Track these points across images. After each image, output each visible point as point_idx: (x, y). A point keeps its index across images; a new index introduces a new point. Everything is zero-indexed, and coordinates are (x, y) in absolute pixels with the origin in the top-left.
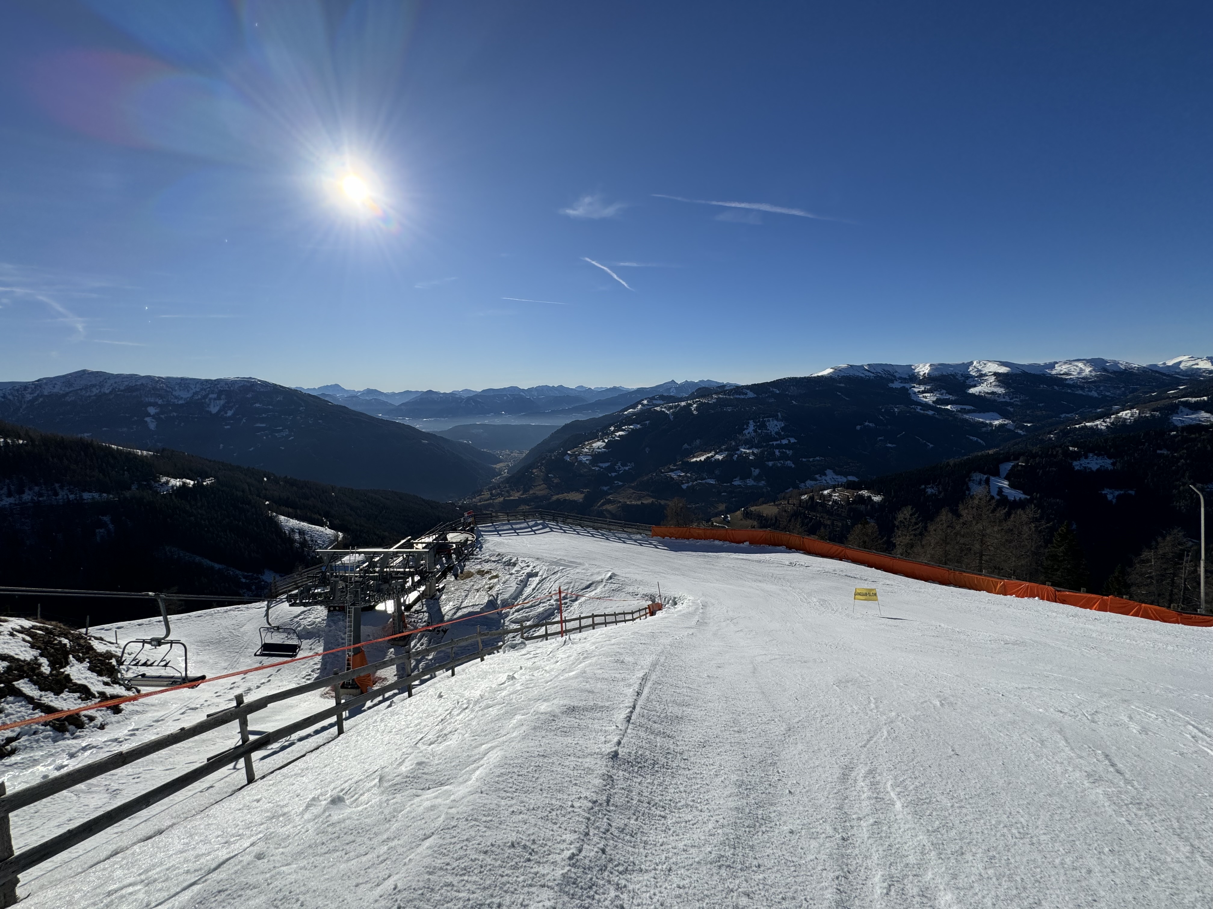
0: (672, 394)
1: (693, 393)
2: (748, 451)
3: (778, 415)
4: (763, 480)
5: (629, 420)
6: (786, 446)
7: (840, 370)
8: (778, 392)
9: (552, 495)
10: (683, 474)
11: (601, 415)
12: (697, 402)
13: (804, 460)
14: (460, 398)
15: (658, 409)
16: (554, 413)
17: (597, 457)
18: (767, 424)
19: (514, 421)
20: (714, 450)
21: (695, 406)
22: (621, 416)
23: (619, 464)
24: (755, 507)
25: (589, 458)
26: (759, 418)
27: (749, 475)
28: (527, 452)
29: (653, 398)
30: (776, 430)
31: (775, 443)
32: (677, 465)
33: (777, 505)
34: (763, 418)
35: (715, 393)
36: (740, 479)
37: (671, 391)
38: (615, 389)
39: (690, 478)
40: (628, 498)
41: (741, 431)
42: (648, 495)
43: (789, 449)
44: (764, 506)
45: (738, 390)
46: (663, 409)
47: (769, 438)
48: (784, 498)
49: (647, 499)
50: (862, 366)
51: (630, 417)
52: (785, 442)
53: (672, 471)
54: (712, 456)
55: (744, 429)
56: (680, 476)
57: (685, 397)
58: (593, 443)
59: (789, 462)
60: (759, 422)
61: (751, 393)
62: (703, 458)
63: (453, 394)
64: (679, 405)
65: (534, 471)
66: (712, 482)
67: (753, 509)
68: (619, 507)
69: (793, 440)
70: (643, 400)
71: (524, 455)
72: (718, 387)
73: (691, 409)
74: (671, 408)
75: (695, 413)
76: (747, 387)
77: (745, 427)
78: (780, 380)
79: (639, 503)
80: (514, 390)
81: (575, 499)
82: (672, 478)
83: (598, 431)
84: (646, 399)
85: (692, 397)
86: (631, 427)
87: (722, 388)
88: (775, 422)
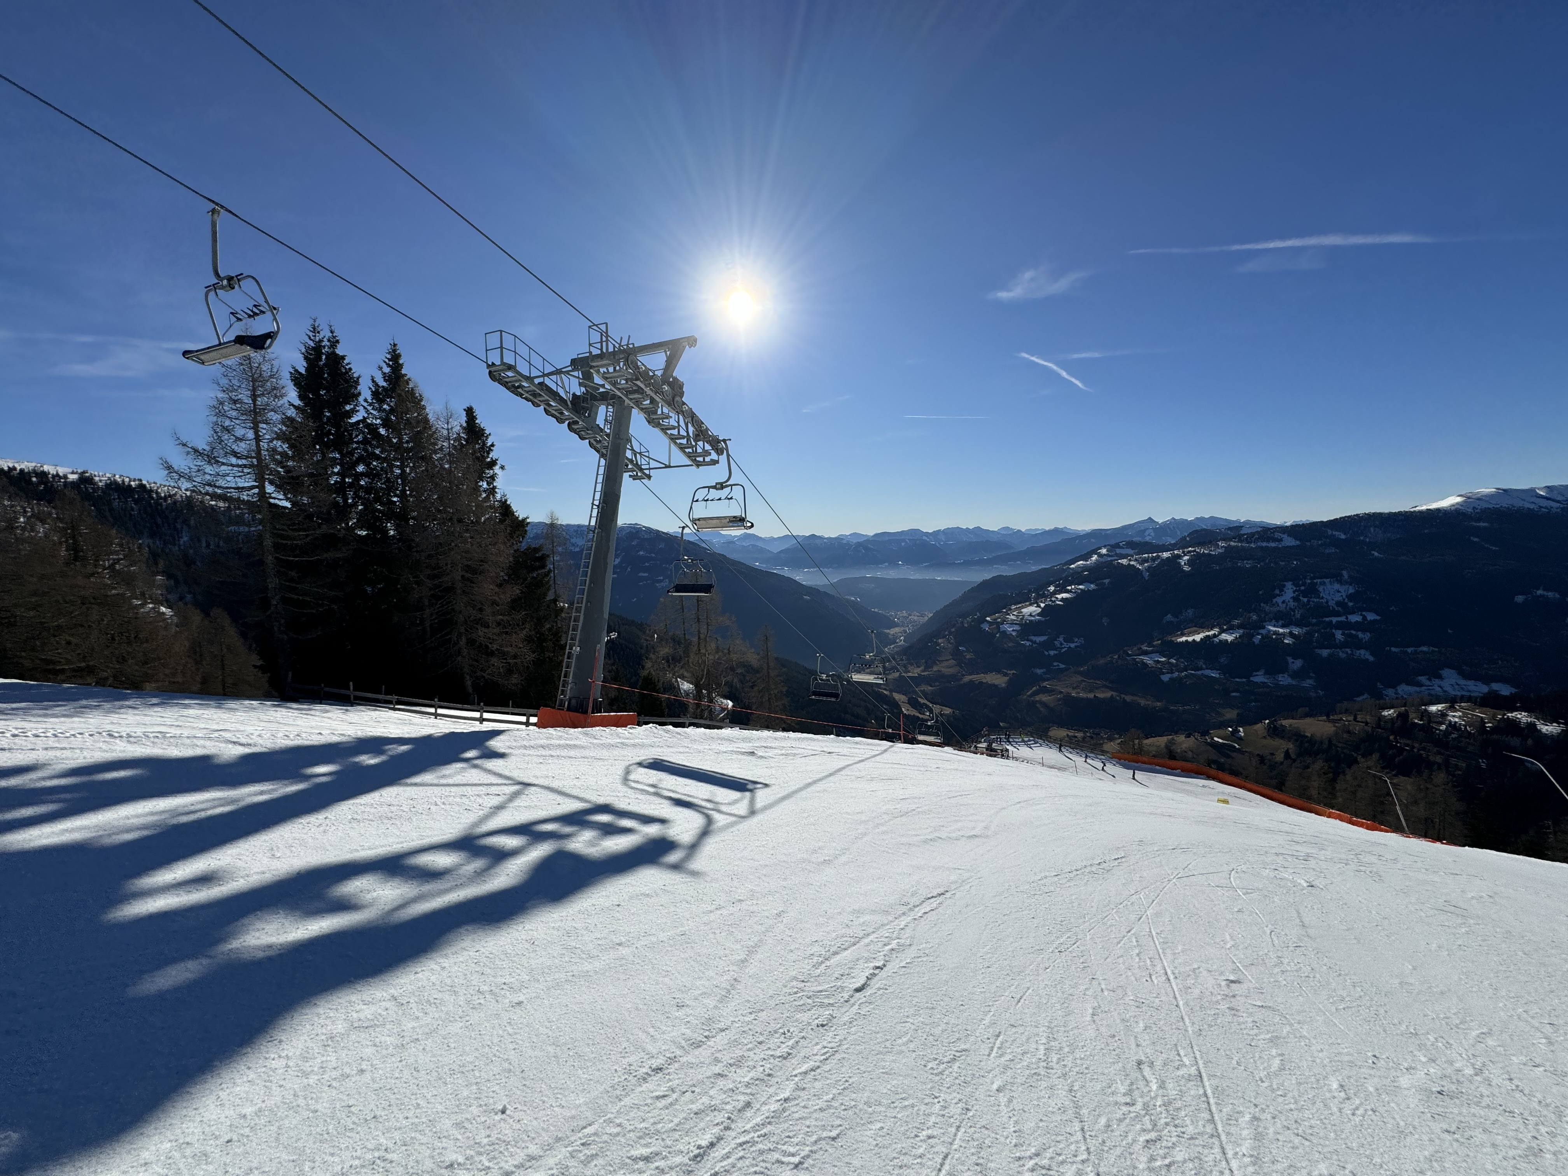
0: (1148, 539)
1: (1184, 538)
2: (1281, 630)
3: (1342, 575)
4: (1310, 678)
5: (1077, 577)
6: (1357, 626)
7: (1479, 499)
8: (1343, 537)
9: (963, 675)
10: (1163, 659)
11: (1034, 568)
12: (1189, 552)
13: (1393, 649)
14: (848, 544)
15: (1124, 562)
16: (968, 564)
17: (1028, 628)
18: (1321, 589)
19: (914, 574)
20: (1219, 625)
21: (1186, 558)
22: (1064, 571)
23: (1061, 639)
24: (1291, 721)
25: (1017, 628)
26: (1305, 578)
27: (1283, 669)
28: (931, 615)
29: (1117, 546)
30: (1338, 598)
31: (1334, 620)
32: (1154, 646)
33: (1334, 721)
34: (1312, 579)
35: (1224, 540)
36: (1265, 674)
37: (1147, 533)
38: (1056, 531)
39: (1176, 665)
40: (1074, 688)
41: (1270, 598)
42: (1107, 687)
43: (1364, 631)
44: (1308, 720)
45: (1267, 532)
46: (1132, 563)
47: (1324, 611)
48: (1347, 711)
49: (1103, 692)
50: (1533, 490)
51: (1078, 573)
52: (1355, 618)
53: (1146, 653)
54: (1215, 636)
55: (1275, 596)
56: (1158, 662)
57: (1170, 544)
58: (1023, 607)
59: (1362, 652)
60: (1304, 584)
61: (1290, 539)
62: (1198, 638)
63: (839, 539)
64: (1158, 557)
65: (940, 641)
66: (1214, 674)
67: (1286, 723)
68: (1059, 700)
69: (1371, 616)
70: (1100, 548)
71: (926, 618)
72: (1230, 529)
73: (1179, 563)
74: (1146, 560)
75: (1187, 568)
76: (1283, 529)
77: (1277, 592)
78: (1349, 517)
79: (1091, 696)
80: (915, 533)
81: (996, 682)
82: (1145, 665)
83: (1030, 591)
84: (1105, 546)
85: (1182, 544)
86: (1081, 587)
87: (1235, 531)
88: (1337, 586)
